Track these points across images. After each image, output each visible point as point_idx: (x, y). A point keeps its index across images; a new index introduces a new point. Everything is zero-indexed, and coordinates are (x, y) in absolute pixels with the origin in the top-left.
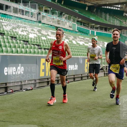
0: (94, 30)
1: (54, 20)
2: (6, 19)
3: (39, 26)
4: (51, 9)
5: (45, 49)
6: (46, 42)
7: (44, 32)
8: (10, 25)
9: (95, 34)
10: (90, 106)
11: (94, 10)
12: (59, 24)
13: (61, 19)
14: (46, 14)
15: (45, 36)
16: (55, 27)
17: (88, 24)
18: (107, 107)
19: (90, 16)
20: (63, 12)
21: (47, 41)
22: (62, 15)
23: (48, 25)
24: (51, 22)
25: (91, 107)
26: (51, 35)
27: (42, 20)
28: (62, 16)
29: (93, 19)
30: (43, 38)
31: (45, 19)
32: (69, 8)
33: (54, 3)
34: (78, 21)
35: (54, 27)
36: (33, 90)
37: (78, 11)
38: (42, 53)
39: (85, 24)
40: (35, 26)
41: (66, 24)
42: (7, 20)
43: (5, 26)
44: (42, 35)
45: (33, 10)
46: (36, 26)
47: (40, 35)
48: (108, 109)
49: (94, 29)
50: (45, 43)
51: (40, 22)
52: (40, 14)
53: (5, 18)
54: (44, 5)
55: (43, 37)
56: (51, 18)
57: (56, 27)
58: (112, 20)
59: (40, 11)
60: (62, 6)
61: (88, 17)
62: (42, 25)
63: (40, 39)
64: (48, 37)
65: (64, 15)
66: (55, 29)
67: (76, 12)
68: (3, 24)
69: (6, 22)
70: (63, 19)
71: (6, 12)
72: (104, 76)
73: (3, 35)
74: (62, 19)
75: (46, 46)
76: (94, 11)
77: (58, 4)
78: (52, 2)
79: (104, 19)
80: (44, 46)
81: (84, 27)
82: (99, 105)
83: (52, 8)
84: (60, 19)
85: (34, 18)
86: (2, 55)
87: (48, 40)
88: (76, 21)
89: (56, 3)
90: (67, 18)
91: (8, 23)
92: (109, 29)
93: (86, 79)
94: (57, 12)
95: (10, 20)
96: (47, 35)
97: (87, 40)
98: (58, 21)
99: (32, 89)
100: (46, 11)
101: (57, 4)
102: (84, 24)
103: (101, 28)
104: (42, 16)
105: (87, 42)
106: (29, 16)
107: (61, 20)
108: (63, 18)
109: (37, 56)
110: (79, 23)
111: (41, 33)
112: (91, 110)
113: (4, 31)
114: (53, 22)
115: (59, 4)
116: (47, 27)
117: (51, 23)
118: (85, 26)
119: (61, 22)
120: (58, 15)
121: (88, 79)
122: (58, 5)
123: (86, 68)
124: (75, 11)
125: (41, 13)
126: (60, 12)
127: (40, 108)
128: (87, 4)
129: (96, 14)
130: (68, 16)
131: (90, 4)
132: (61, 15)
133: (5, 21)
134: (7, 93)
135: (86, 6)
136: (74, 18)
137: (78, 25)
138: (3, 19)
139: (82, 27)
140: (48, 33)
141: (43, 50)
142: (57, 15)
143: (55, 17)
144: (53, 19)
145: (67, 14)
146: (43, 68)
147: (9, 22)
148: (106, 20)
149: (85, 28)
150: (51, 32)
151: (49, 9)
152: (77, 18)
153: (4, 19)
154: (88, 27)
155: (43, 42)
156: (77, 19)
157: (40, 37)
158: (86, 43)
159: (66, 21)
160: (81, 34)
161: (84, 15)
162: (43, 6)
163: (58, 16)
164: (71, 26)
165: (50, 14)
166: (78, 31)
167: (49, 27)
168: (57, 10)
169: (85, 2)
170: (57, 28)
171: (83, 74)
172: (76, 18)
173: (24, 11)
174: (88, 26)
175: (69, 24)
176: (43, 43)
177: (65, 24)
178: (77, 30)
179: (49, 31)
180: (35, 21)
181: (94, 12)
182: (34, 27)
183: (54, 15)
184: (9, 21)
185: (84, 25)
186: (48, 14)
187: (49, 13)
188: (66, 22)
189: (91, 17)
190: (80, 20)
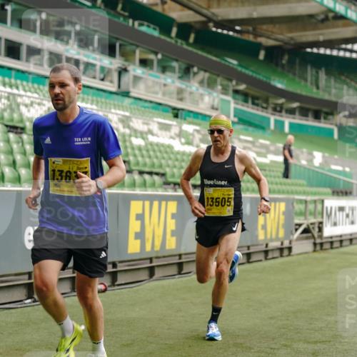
0: (281, 116)
1: (167, 88)
2: (28, 85)
3: (123, 107)
4: (160, 56)
5: (141, 173)
6: (144, 152)
7: (138, 124)
8: (39, 104)
9: (287, 129)
10: (273, 339)
11: (282, 59)
12: (181, 100)
13: (188, 84)
14: (145, 70)
15: (142, 135)
16: (170, 109)
17: (266, 101)
18: (323, 342)
19: (272, 78)
20: (193, 66)
21: (148, 151)
22: (192, 75)
23: (151, 102)
24: (157, 93)
25: (275, 341)
26: (159, 132)
27: (131, 90)
28: (189, 78)
29: (279, 85)
30: (137, 142)
31: (141, 86)
32: (209, 52)
33: (168, 40)
34: (236, 92)
35: (167, 108)
36: (107, 292)
37: (235, 62)
38: (133, 185)
39: (257, 98)
40: (112, 107)
41: (202, 99)
42: (32, 90)
43: (26, 106)
44: (133, 134)
45: (106, 61)
46: (115, 105)
47: (127, 131)
48: (325, 346)
49: (284, 113)
50: (143, 156)
51: (126, 94)
52: (125, 70)
53: (25, 83)
54: (137, 46)
55: (136, 137)
56: (157, 83)
57: (174, 109)
58: (336, 88)
59: (126, 64)
60: (190, 49)
61: (267, 78)
62: (132, 104)
63: (128, 144)
64: (151, 138)
65: (195, 74)
66: (171, 115)
67: (231, 65)
68: (19, 100)
69: (29, 94)
70: (194, 86)
71: (27, 64)
72: (315, 251)
73: (21, 133)
74: (191, 87)
75: (145, 165)
76: (284, 62)
77: (179, 41)
78: (163, 37)
79: (312, 84)
80: (138, 164)
81: (256, 107)
82: (299, 335)
83: (163, 55)
84: (183, 86)
85: (108, 83)
86: (17, 191)
87: (149, 147)
88: (231, 92)
89: (172, 38)
90: (206, 81)
91: (36, 98)
92: (327, 114)
93: (261, 261)
94: (175, 64)
95: (39, 89)
96: (147, 133)
97: (262, 146)
98: (180, 91)
99: (105, 290)
100: (144, 63)
101: (176, 42)
102: (255, 101)
103: (304, 112)
104: (131, 77)
105: (263, 151)
106: (94, 78)
107: (189, 89)
108: (192, 81)
109: (118, 194)
110: (240, 97)
111: (129, 127)
112: (275, 351)
113: (22, 121)
114: (164, 94)
115: (182, 44)
116: (148, 107)
117: (160, 96)
118: (257, 105)
119: (186, 95)
120: (180, 75)
121: (266, 259)
122: (179, 44)
123: (260, 227)
124: (227, 63)
125: (130, 68)
126: (184, 66)
127: (128, 345)
128: (263, 40)
129: (289, 71)
130: (209, 78)
131: (271, 43)
132: (186, 73)
133: (25, 91)
134: (34, 302)
135: (259, 46)
136: (225, 82)
137: (237, 104)
138: (20, 87)
139: (248, 107)
140: (151, 127)
141: (137, 177)
142: (177, 75)
143: (169, 81)
144: (165, 85)
145: (206, 71)
146: (138, 229)
147: (38, 94)
148: (318, 88)
149: (258, 110)
150: (159, 123)
151: (152, 57)
152: (234, 82)
153: (22, 85)
154: (266, 108)
155: (137, 152)
156: (233, 86)
157: (127, 138)
158: (259, 154)
159: (201, 91)
160: (247, 130)
161: (254, 75)
162: (134, 47)
163: (180, 78)
164: (216, 106)
165: (157, 71)
166: (236, 120)
167: (153, 108)
168: (177, 60)
169: (256, 35)
170: (176, 111)
171: (253, 245)
172: (230, 84)
173: (81, 62)
174: (265, 105)
175: (211, 99)
176: (135, 156)
177: (197, 101)
178: (235, 116)
179: (154, 121)
180: (111, 93)
181: (283, 66)
182: (110, 109)
183: (168, 74)
184: (36, 93)
185: (253, 103)
186: (151, 72)
187: (152, 68)
188: (202, 95)
189: (274, 80)
190: (242, 87)
